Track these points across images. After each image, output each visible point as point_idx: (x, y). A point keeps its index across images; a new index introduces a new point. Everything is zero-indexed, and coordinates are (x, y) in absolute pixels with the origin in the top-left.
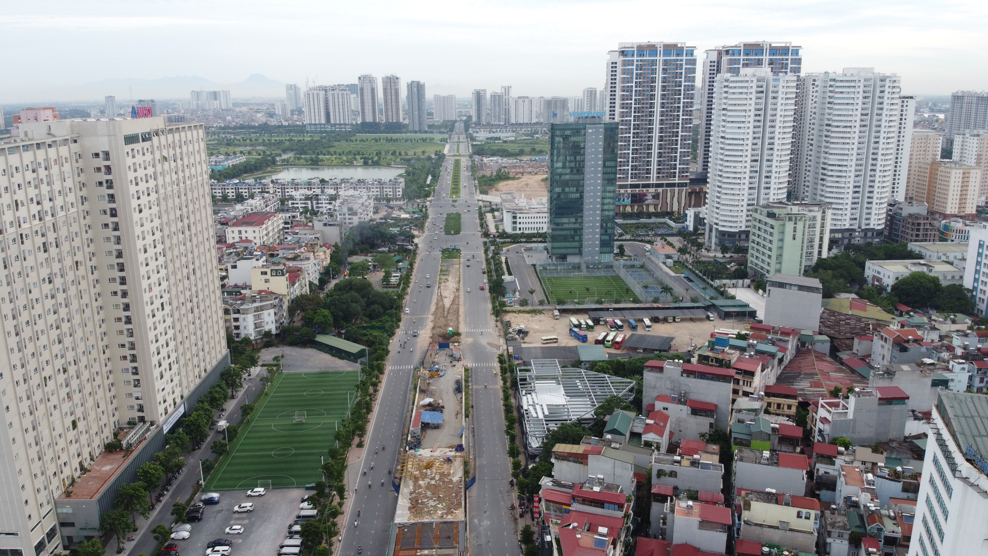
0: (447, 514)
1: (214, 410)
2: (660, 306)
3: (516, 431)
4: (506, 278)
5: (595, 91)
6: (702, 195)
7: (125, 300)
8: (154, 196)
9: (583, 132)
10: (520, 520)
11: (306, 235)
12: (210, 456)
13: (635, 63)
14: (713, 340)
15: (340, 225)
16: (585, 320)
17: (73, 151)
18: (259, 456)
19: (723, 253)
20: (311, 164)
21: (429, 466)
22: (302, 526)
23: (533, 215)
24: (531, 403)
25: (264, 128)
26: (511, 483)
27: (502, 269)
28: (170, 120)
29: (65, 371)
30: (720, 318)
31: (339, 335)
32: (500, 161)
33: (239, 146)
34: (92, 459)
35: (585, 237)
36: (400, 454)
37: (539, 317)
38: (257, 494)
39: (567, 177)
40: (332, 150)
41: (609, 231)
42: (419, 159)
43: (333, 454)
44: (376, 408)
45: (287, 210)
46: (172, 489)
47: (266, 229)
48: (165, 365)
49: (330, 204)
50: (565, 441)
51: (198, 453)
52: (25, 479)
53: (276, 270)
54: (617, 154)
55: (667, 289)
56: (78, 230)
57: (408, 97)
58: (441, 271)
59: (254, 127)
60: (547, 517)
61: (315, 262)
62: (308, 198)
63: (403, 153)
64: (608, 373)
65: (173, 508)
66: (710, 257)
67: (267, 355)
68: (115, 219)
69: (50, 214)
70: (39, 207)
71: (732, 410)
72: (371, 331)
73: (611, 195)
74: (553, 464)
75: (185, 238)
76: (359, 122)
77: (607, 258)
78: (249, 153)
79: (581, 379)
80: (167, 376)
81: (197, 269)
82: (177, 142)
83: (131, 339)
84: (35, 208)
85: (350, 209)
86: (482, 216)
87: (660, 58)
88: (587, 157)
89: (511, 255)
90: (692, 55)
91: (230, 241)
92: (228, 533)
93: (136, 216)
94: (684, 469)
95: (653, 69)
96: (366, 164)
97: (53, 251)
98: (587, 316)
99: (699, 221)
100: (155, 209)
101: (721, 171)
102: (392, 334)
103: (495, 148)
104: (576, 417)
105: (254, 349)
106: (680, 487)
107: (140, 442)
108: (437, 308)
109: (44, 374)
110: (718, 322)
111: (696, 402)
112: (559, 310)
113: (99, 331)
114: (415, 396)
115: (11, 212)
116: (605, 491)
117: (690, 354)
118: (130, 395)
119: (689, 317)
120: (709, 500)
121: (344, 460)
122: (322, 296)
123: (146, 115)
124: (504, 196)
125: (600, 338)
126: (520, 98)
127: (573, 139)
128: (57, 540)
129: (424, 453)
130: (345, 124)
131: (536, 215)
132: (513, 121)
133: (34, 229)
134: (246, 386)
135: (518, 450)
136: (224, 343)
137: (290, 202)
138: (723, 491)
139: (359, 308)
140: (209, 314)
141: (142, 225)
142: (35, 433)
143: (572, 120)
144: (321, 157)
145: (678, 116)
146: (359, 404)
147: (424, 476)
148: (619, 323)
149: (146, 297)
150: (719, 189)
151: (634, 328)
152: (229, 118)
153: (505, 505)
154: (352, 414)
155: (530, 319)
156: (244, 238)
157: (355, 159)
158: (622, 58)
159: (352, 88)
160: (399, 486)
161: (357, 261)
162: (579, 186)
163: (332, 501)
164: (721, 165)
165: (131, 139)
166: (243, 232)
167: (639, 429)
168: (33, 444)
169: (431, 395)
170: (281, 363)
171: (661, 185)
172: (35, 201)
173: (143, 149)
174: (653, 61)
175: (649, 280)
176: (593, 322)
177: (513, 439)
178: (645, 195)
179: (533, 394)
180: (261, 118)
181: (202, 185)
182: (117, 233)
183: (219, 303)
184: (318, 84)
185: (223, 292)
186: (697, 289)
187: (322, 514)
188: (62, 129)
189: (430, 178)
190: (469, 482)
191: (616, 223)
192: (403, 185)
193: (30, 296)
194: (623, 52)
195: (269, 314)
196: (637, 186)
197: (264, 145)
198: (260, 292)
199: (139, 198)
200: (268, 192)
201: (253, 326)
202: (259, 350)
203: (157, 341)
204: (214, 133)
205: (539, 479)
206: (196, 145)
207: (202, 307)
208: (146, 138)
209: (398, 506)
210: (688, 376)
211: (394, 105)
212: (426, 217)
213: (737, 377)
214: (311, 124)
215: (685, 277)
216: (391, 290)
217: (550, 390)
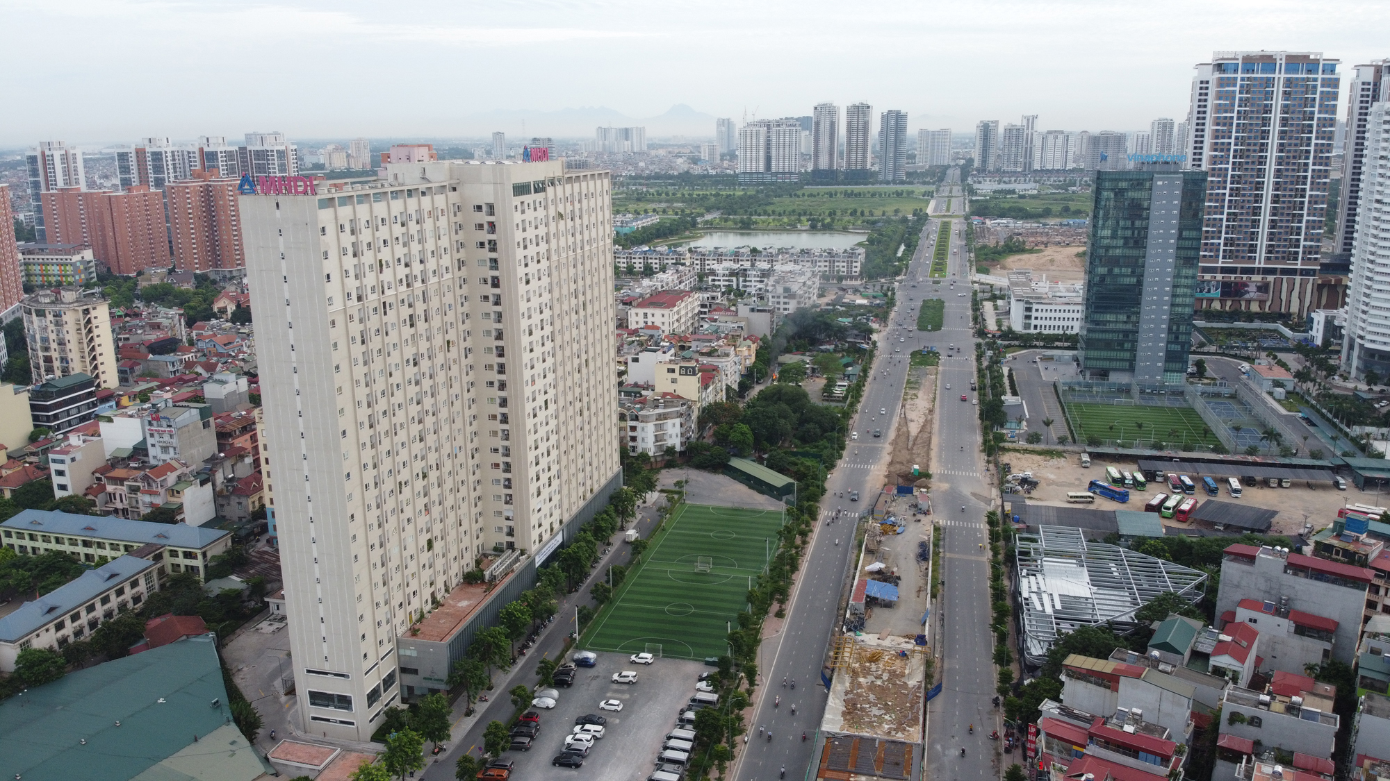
0: (897, 730)
1: (598, 543)
2: (1258, 460)
3: (1009, 627)
4: (1009, 399)
5: (1172, 125)
6: (1340, 291)
7: (503, 394)
8: (544, 263)
9: (1147, 184)
10: (1004, 756)
11: (727, 323)
12: (589, 603)
13: (1239, 82)
14: (1342, 520)
15: (771, 312)
16: (1132, 473)
17: (451, 202)
18: (649, 611)
19: (1369, 384)
20: (741, 228)
21: (874, 658)
22: (697, 713)
23: (1058, 308)
24: (1034, 589)
25: (685, 178)
26: (996, 701)
27: (1002, 385)
28: (569, 166)
29: (425, 476)
30: (1357, 486)
31: (760, 461)
32: (1012, 225)
33: (653, 201)
34: (447, 591)
35: (1142, 345)
36: (833, 634)
37: (1055, 462)
38: (643, 661)
39: (1118, 252)
40: (770, 209)
41: (1182, 338)
42: (888, 222)
43: (744, 621)
44: (804, 567)
45: (706, 289)
46: (539, 639)
47: (678, 312)
48: (544, 478)
49: (761, 282)
50: (1084, 651)
51: (575, 596)
52: (364, 608)
53: (687, 368)
54: (1201, 220)
55: (1271, 435)
56: (452, 302)
57: (881, 134)
58: (908, 382)
59: (671, 177)
60: (1046, 760)
61: (736, 359)
62: (733, 273)
63: (867, 213)
64: (1164, 557)
65: (539, 665)
66: (1346, 389)
67: (668, 478)
68: (497, 291)
69: (420, 279)
70: (407, 271)
71: (1363, 632)
72: (803, 460)
73: (1189, 282)
74: (1062, 684)
75: (578, 319)
76: (809, 170)
77: (1176, 380)
78: (664, 212)
79: (1119, 563)
80: (545, 493)
81: (590, 360)
82: (576, 194)
83: (506, 443)
84: (402, 272)
85: (787, 290)
86: (976, 306)
87: (1280, 76)
88: (1153, 223)
89: (1017, 366)
90: (1333, 71)
91: (632, 326)
92: (603, 709)
93: (522, 288)
94: (1275, 715)
95: (1267, 93)
96: (813, 228)
97: (421, 325)
98: (1135, 467)
99: (1332, 330)
100: (545, 280)
101: (1373, 254)
102: (831, 466)
103: (1007, 206)
104: (1105, 619)
105: (652, 469)
106: (1265, 742)
107: (506, 575)
108: (898, 436)
109: (400, 478)
110: (1353, 493)
111: (1304, 614)
112: (1090, 454)
113: (469, 429)
114: (858, 556)
115: (374, 274)
116: (1142, 733)
117: (1302, 539)
118: (500, 513)
119: (1305, 481)
120: (1309, 767)
121: (758, 631)
122: (741, 405)
123: (540, 159)
124: (1014, 277)
125: (1155, 502)
126: (1050, 132)
127: (1131, 194)
128: (394, 690)
129: (869, 639)
130: (791, 173)
131: (1062, 307)
132: (1037, 166)
133: (400, 298)
134: (639, 516)
135: (1008, 656)
136: (616, 457)
137: (710, 278)
138: (1333, 756)
139: (789, 427)
140: (600, 419)
141: (528, 300)
142: (381, 551)
143: (1131, 166)
144: (754, 218)
145: (1306, 164)
146: (781, 557)
147: (867, 672)
148: (1188, 481)
149: (528, 391)
150: (1369, 283)
151: (1212, 491)
152: (642, 164)
153: (983, 731)
154: (771, 570)
155: (1043, 463)
156: (650, 324)
157: (800, 221)
158: (1217, 75)
159: (804, 122)
160: (830, 680)
161: (790, 362)
162: (1137, 267)
163: (738, 686)
164: (1374, 245)
165: (521, 189)
166: (649, 316)
167: (1206, 646)
168: (379, 564)
169: (882, 558)
170: (684, 490)
171: (1272, 271)
172: (403, 263)
173: (534, 202)
174: (1268, 79)
175: (1244, 419)
176: (1145, 477)
177: (1002, 638)
178: (1245, 285)
179: (1039, 577)
180: (681, 165)
181: (604, 252)
182: (498, 308)
183: (614, 405)
184: (758, 118)
185: (620, 392)
186: (1322, 438)
187: (725, 701)
188: (440, 173)
189: (903, 247)
190: (932, 690)
191: (1194, 326)
192: (862, 258)
193: (391, 380)
194: (1219, 66)
195: (674, 425)
196: (1233, 270)
197: (683, 202)
198: (664, 395)
199: (526, 265)
200: (683, 264)
201: (653, 439)
202: (658, 471)
203: (536, 448)
204: (622, 184)
205: (1039, 701)
206: (600, 199)
207: (593, 410)
208: (540, 188)
209: (827, 708)
210: (1295, 574)
211: (860, 145)
212: (891, 303)
213: (1376, 581)
214: (745, 173)
215: (1303, 418)
216: (833, 404)
217: (1067, 574)
